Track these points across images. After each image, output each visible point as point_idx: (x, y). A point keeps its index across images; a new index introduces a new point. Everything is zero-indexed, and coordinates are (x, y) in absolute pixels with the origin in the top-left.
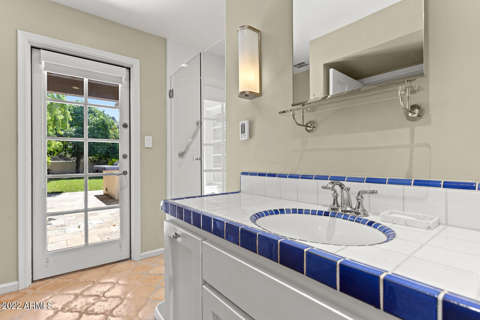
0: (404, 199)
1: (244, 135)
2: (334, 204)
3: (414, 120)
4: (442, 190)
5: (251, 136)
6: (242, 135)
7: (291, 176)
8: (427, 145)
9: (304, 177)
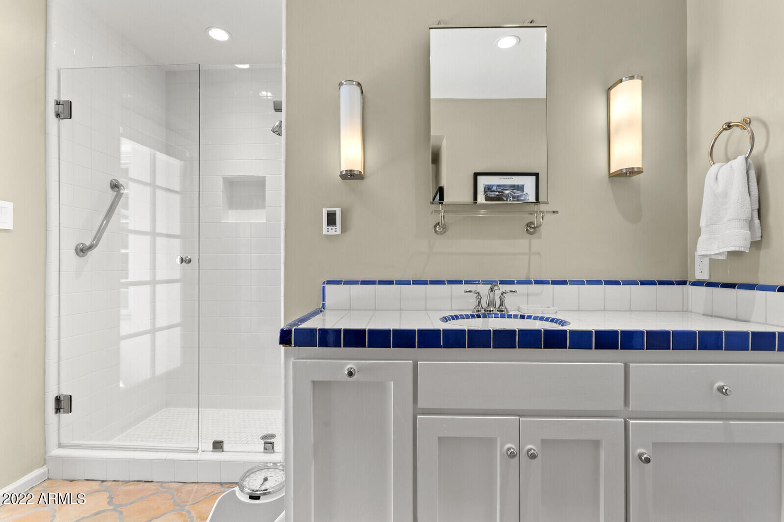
0: (528, 295)
1: (334, 228)
2: (479, 305)
3: (531, 234)
4: (551, 286)
5: (344, 229)
6: (330, 228)
7: (416, 282)
8: (539, 254)
9: (433, 282)
